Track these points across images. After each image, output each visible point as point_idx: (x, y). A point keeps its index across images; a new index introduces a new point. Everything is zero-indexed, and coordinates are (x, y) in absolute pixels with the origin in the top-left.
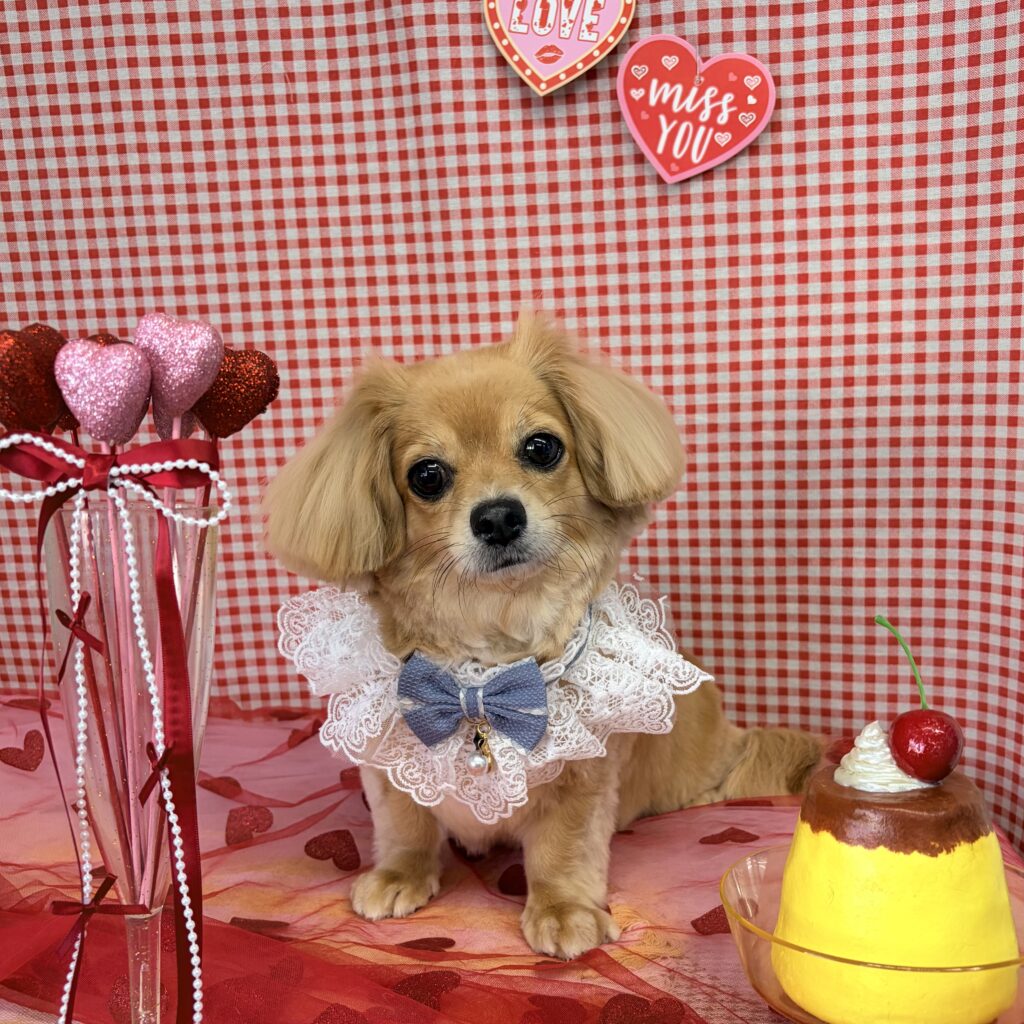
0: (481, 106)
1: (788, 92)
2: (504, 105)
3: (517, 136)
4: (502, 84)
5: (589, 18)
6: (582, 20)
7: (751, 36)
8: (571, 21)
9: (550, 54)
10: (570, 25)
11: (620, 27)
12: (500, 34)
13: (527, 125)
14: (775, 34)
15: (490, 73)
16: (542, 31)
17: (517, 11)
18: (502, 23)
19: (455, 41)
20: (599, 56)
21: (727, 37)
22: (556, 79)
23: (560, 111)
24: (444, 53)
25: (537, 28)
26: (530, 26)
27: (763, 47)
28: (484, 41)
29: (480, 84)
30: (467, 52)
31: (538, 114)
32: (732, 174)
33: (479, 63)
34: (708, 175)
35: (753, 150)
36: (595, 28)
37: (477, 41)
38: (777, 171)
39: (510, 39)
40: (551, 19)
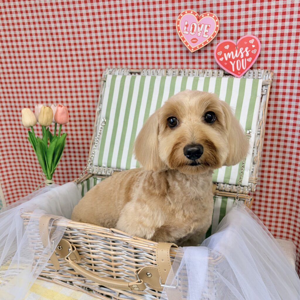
0: (175, 52)
2: (181, 52)
4: (181, 46)
6: (204, 31)
9: (194, 40)
10: (200, 32)
11: (215, 33)
12: (181, 34)
13: (188, 58)
16: (192, 34)
17: (185, 28)
18: (181, 31)
19: (168, 34)
20: (208, 42)
22: (196, 48)
23: (197, 55)
24: (166, 38)
26: (189, 32)
29: (175, 46)
30: (172, 37)
33: (175, 40)
36: (207, 34)
37: (175, 34)
39: (183, 36)
40: (195, 30)
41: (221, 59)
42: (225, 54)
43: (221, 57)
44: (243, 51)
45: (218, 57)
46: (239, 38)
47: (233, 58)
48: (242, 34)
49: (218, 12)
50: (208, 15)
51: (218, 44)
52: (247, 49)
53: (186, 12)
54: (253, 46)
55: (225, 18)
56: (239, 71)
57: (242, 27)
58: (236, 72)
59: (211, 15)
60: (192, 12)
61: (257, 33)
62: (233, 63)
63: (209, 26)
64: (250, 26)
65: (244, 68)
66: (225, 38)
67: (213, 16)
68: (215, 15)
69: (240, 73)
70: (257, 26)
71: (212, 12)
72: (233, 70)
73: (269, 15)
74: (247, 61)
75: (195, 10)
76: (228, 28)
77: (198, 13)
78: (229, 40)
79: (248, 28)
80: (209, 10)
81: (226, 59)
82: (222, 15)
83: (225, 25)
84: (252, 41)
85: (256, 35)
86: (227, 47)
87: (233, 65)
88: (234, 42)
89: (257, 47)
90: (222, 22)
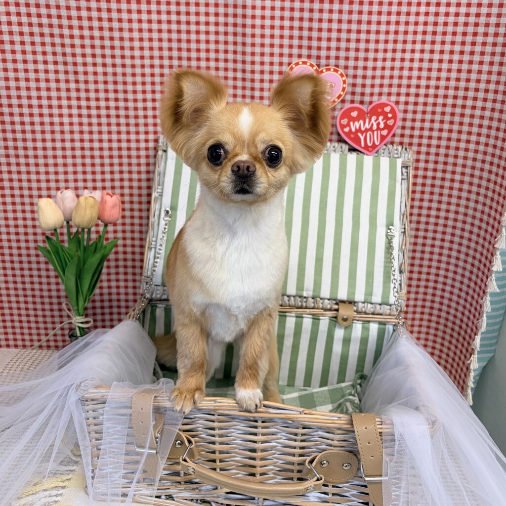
11: (340, 96)
24: (266, 94)
41: (347, 130)
42: (351, 123)
43: (345, 126)
44: (376, 121)
45: (343, 127)
46: (371, 103)
47: (363, 129)
48: (375, 98)
49: (346, 67)
50: (332, 70)
51: (341, 109)
52: (381, 118)
53: (301, 63)
54: (390, 115)
55: (355, 77)
56: (371, 147)
57: (377, 90)
58: (366, 147)
59: (336, 71)
60: (308, 64)
61: (393, 98)
62: (362, 135)
63: (334, 85)
64: (386, 90)
65: (377, 143)
66: (352, 102)
67: (339, 73)
68: (341, 71)
69: (372, 149)
70: (394, 90)
71: (337, 66)
72: (363, 145)
73: (410, 78)
74: (381, 135)
75: (313, 61)
76: (358, 90)
77: (319, 66)
78: (357, 105)
79: (383, 92)
80: (334, 64)
81: (353, 130)
82: (351, 72)
83: (354, 85)
84: (387, 109)
85: (393, 102)
86: (354, 114)
87: (362, 138)
88: (365, 108)
89: (395, 117)
90: (350, 81)
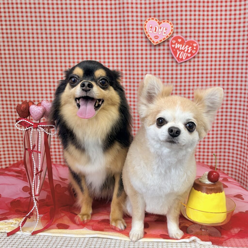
0: (142, 46)
1: (201, 47)
2: (146, 46)
3: (148, 52)
4: (146, 42)
5: (164, 31)
6: (163, 31)
7: (195, 37)
8: (161, 31)
9: (156, 37)
10: (161, 32)
11: (170, 33)
12: (147, 33)
13: (151, 50)
14: (199, 36)
15: (144, 40)
16: (155, 33)
17: (150, 29)
18: (147, 30)
19: (137, 33)
20: (166, 39)
21: (190, 37)
22: (158, 42)
23: (157, 48)
24: (135, 35)
25: (154, 32)
26: (153, 31)
27: (197, 39)
28: (143, 33)
29: (142, 42)
30: (140, 35)
31: (153, 48)
32: (190, 62)
33: (142, 37)
34: (186, 62)
35: (194, 57)
36: (165, 33)
37: (142, 33)
38: (198, 61)
39: (148, 34)
40: (157, 30)
41: (173, 46)
44: (187, 48)
50: (166, 21)
53: (151, 19)
56: (180, 59)
60: (155, 19)
67: (169, 23)
77: (159, 20)
81: (176, 47)
